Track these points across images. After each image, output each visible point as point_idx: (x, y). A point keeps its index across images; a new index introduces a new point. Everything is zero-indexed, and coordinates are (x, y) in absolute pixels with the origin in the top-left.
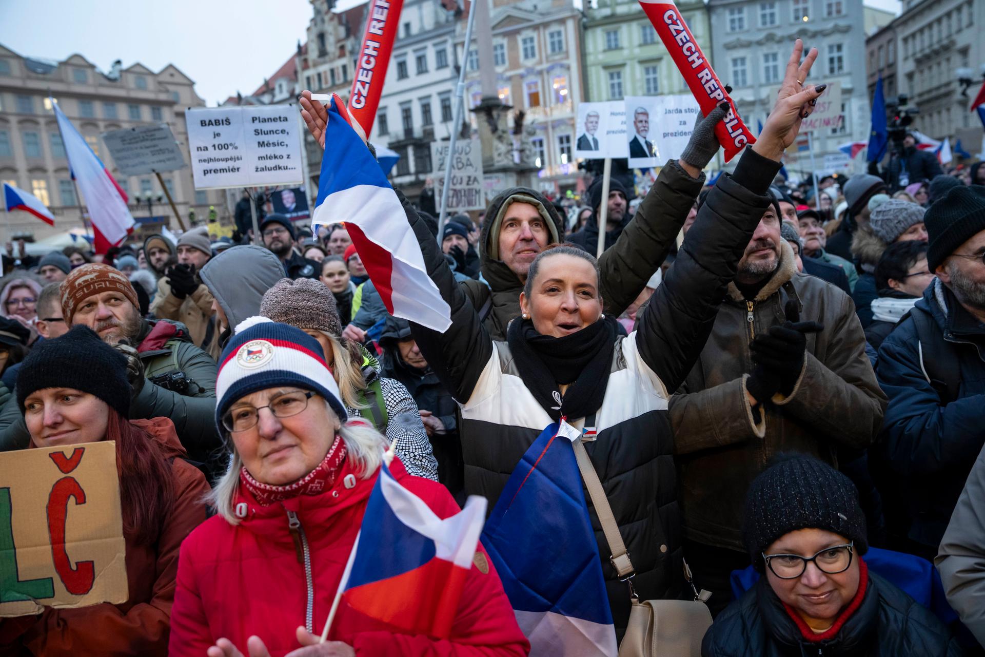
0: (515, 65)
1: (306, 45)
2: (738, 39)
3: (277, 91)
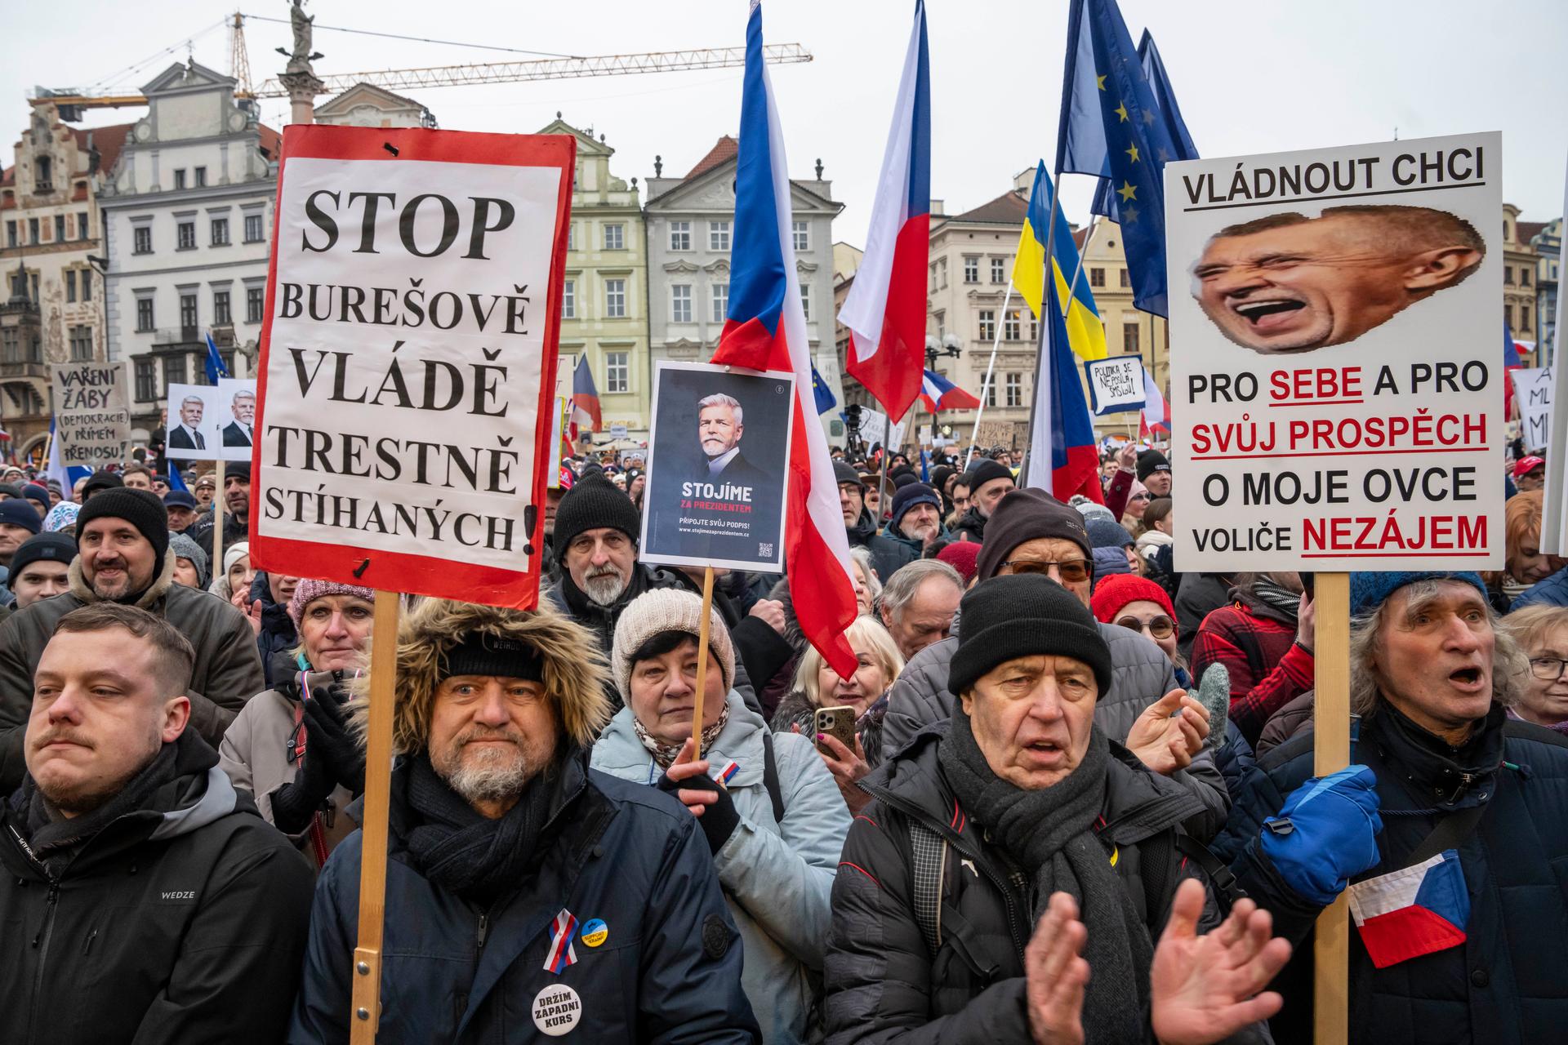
1: (11, 170)
2: (682, 261)
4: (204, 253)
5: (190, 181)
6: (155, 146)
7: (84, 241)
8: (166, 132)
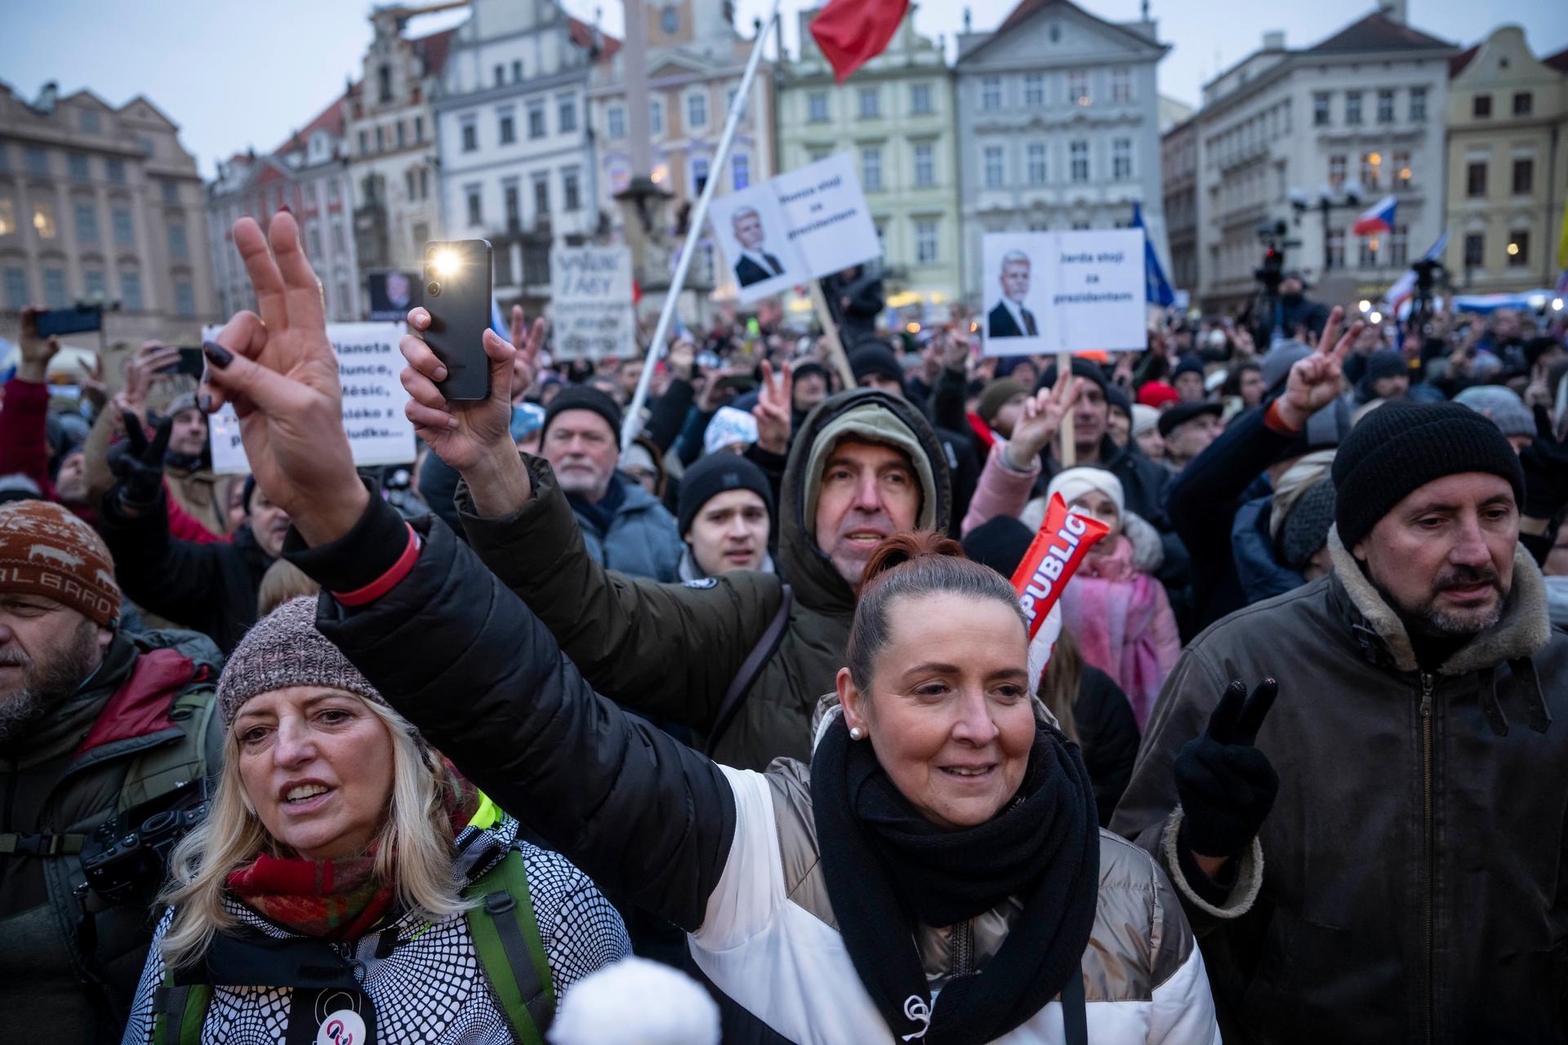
0: (676, 133)
1: (360, 85)
2: (993, 121)
3: (312, 149)
4: (524, 145)
5: (508, 76)
6: (476, 44)
7: (421, 144)
8: (486, 31)
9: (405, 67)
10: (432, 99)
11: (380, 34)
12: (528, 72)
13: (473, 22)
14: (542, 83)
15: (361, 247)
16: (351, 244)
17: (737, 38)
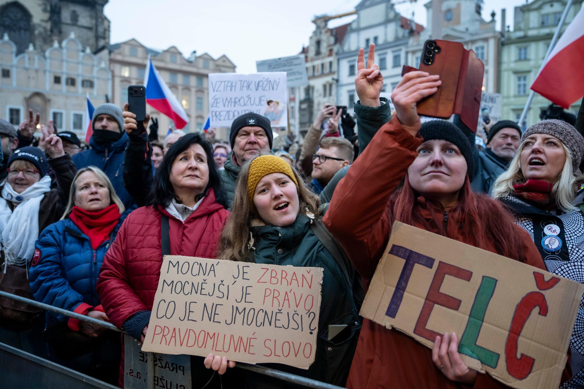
1: (308, 48)
6: (359, 30)
7: (331, 73)
8: (363, 24)
9: (327, 40)
10: (337, 54)
11: (318, 27)
12: (380, 41)
13: (358, 21)
14: (387, 45)
15: (301, 116)
16: (297, 115)
17: (482, 22)
